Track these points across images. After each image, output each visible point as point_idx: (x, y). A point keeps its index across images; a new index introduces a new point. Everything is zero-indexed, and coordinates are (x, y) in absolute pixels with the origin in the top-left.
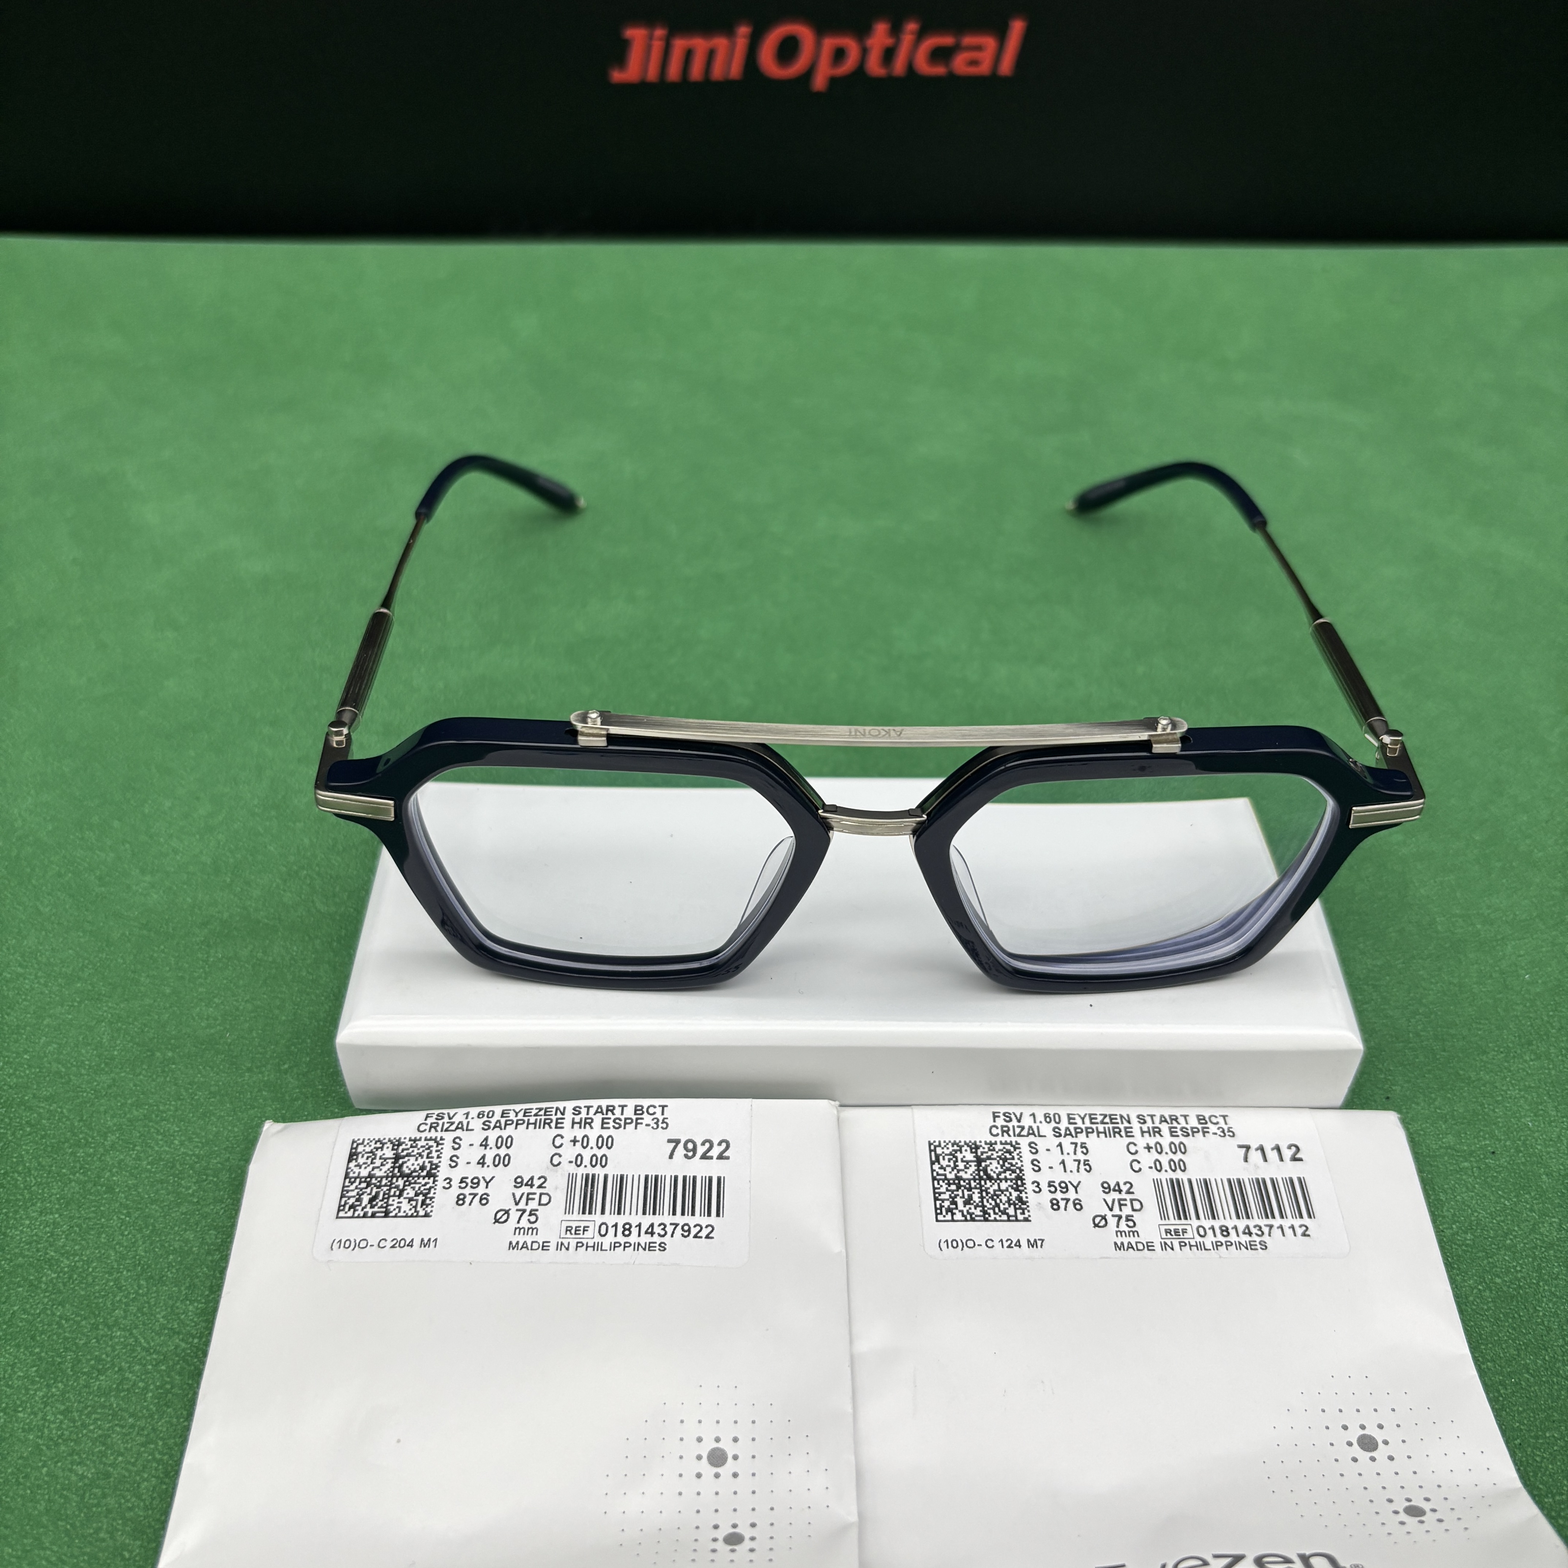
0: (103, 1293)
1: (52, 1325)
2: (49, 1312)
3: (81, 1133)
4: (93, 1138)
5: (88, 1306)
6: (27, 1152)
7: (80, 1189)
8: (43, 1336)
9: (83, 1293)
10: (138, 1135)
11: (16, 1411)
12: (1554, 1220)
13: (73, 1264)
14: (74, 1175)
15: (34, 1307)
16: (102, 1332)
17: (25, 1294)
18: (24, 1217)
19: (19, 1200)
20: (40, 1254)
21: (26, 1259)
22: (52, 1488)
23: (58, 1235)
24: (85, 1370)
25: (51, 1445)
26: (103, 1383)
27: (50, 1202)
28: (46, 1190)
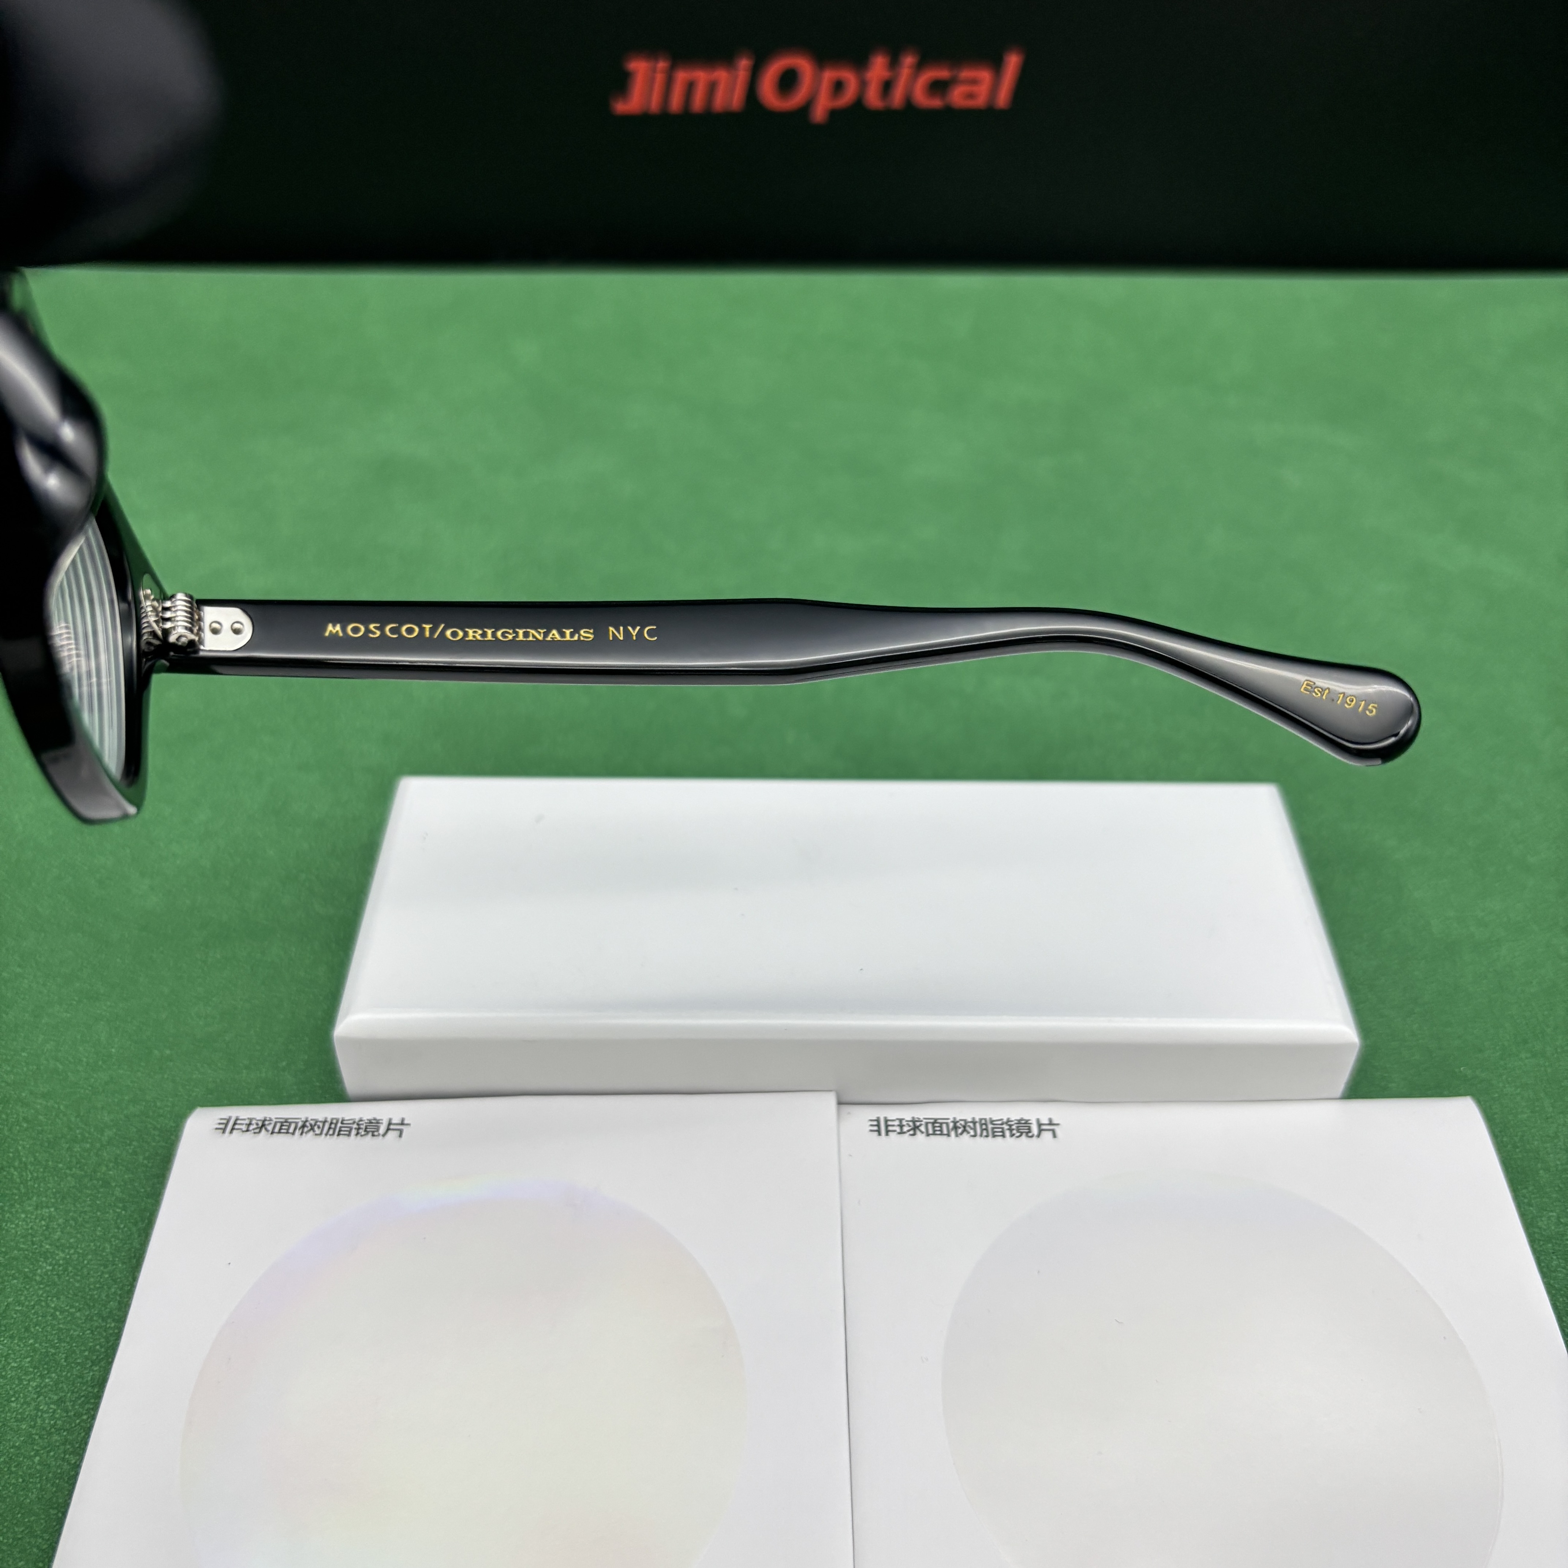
0: (98, 1285)
1: (46, 1316)
2: (43, 1304)
3: (78, 1128)
4: (89, 1133)
5: (82, 1297)
6: (24, 1147)
7: (76, 1183)
8: (37, 1328)
9: (77, 1285)
10: (135, 1130)
11: (9, 1401)
12: (1551, 1214)
13: (68, 1257)
14: (71, 1170)
15: (29, 1299)
16: (96, 1324)
17: (20, 1285)
18: (20, 1210)
19: (16, 1194)
20: (35, 1246)
21: (21, 1252)
22: (44, 1478)
23: (53, 1228)
24: (78, 1361)
25: (44, 1435)
26: (97, 1373)
27: (46, 1197)
28: (42, 1185)
